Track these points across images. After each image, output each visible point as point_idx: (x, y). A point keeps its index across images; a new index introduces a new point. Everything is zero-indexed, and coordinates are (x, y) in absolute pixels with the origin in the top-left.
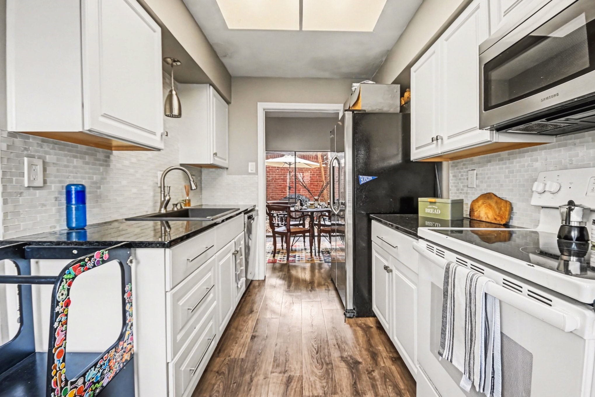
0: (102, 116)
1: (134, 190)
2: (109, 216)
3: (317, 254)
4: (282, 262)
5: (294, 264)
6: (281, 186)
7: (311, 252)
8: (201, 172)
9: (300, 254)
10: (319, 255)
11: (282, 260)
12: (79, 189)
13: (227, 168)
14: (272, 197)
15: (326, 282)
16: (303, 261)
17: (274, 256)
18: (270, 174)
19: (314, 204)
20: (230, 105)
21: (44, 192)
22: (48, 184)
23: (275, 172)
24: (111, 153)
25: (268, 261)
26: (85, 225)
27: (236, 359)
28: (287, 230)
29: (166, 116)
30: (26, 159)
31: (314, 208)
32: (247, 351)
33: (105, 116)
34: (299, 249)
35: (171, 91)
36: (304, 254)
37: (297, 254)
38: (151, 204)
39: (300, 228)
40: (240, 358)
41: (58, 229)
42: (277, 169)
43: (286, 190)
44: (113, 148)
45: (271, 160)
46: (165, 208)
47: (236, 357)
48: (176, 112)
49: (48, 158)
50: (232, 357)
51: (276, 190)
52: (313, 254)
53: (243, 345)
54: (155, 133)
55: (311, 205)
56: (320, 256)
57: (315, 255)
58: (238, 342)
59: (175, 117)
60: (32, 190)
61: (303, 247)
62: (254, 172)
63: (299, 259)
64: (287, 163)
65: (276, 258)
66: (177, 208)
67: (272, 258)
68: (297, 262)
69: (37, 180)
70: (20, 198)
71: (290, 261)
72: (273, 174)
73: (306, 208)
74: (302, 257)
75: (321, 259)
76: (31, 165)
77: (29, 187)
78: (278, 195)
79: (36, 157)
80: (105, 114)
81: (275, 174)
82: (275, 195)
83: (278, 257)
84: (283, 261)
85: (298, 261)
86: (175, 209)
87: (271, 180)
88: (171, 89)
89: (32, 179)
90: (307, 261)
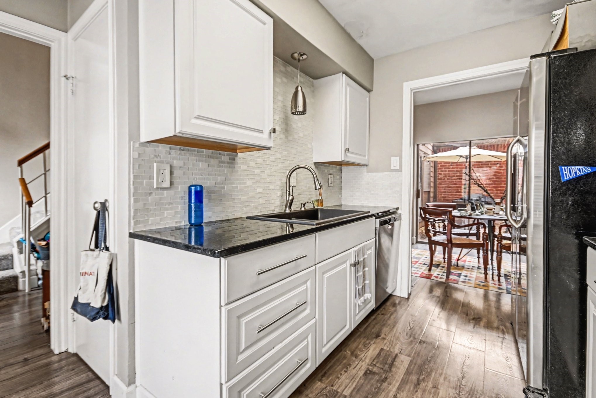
0: (196, 118)
1: (260, 190)
2: (232, 214)
3: (496, 278)
4: (438, 279)
5: (456, 285)
6: (455, 184)
7: (486, 274)
8: (341, 170)
9: (469, 273)
10: (499, 280)
11: (440, 276)
12: (199, 189)
13: (367, 165)
14: (443, 197)
15: (502, 325)
16: (471, 283)
17: (430, 270)
18: (442, 171)
19: (494, 209)
20: (371, 93)
21: (172, 192)
22: (175, 185)
23: (448, 168)
24: (237, 156)
25: (421, 275)
26: (202, 222)
27: (338, 392)
28: (447, 240)
29: (292, 113)
30: (155, 164)
31: (493, 214)
32: (354, 389)
33: (198, 117)
34: (470, 266)
35: (297, 88)
36: (474, 274)
37: (464, 273)
38: (278, 203)
39: (470, 239)
40: (343, 393)
41: (183, 224)
42: (451, 164)
43: (461, 189)
44: (238, 151)
45: (439, 154)
46: (290, 207)
47: (339, 390)
48: (300, 108)
49: (176, 163)
50: (334, 388)
51: (449, 190)
52: (490, 276)
53: (353, 378)
54: (262, 131)
55: (488, 210)
56: (501, 281)
57: (493, 279)
58: (349, 372)
59: (300, 115)
60: (160, 191)
61: (476, 265)
62: (398, 168)
63: (465, 279)
64: (463, 157)
65: (432, 272)
66: (305, 208)
67: (426, 272)
68: (460, 283)
69: (165, 181)
70: (150, 198)
71: (451, 279)
72: (446, 171)
73: (479, 214)
74: (470, 277)
75: (501, 287)
76: (159, 170)
77: (157, 188)
78: (452, 195)
79: (165, 163)
80: (198, 116)
81: (449, 171)
82: (448, 195)
83: (435, 272)
84: (441, 278)
85: (463, 282)
86: (303, 209)
87: (443, 178)
88: (297, 85)
89: (160, 181)
90: (477, 286)
